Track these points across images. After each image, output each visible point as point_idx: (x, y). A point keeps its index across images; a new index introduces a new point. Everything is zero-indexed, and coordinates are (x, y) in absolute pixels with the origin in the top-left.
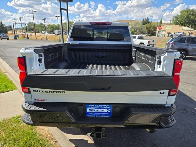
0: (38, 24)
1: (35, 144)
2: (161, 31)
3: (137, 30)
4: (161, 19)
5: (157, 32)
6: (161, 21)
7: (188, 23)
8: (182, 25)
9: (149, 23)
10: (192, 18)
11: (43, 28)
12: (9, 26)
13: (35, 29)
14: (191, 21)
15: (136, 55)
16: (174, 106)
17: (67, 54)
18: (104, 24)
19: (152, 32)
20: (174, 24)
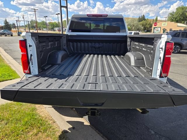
0: (40, 22)
1: (35, 124)
2: (156, 28)
3: (133, 26)
4: (157, 16)
5: (153, 28)
6: (157, 18)
7: (183, 20)
8: (177, 22)
9: (145, 20)
10: (186, 14)
11: (44, 25)
12: (13, 24)
13: (37, 26)
15: (130, 45)
17: (66, 45)
18: (101, 16)
19: (148, 28)
20: (169, 21)
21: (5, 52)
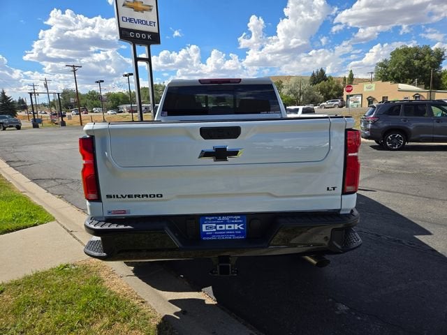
0: (85, 93)
2: (351, 96)
3: (300, 95)
5: (345, 97)
6: (352, 75)
7: (409, 77)
8: (398, 80)
9: (325, 79)
10: (416, 64)
11: (95, 101)
12: (20, 100)
13: (77, 104)
14: (417, 70)
16: (356, 212)
18: (228, 81)
20: (380, 80)
21: (8, 166)
